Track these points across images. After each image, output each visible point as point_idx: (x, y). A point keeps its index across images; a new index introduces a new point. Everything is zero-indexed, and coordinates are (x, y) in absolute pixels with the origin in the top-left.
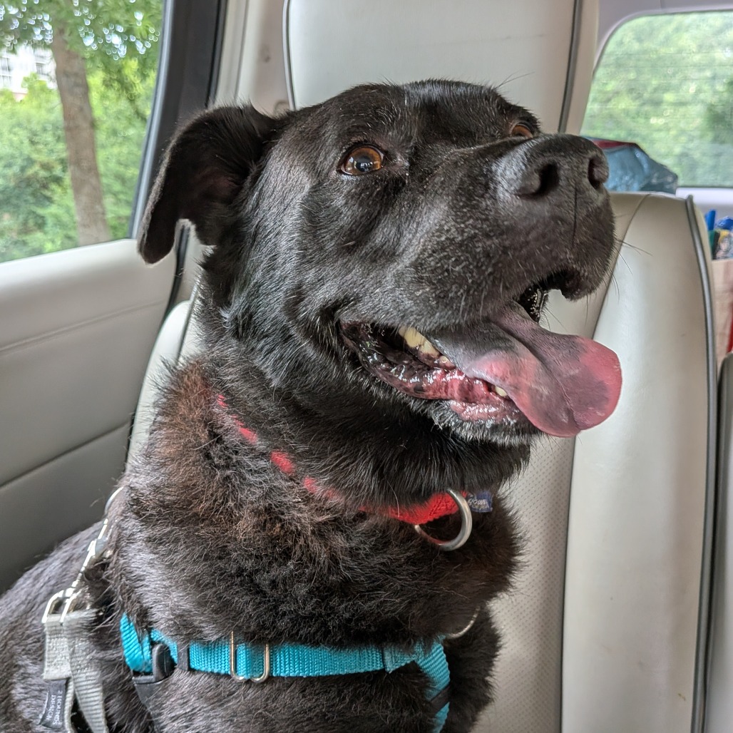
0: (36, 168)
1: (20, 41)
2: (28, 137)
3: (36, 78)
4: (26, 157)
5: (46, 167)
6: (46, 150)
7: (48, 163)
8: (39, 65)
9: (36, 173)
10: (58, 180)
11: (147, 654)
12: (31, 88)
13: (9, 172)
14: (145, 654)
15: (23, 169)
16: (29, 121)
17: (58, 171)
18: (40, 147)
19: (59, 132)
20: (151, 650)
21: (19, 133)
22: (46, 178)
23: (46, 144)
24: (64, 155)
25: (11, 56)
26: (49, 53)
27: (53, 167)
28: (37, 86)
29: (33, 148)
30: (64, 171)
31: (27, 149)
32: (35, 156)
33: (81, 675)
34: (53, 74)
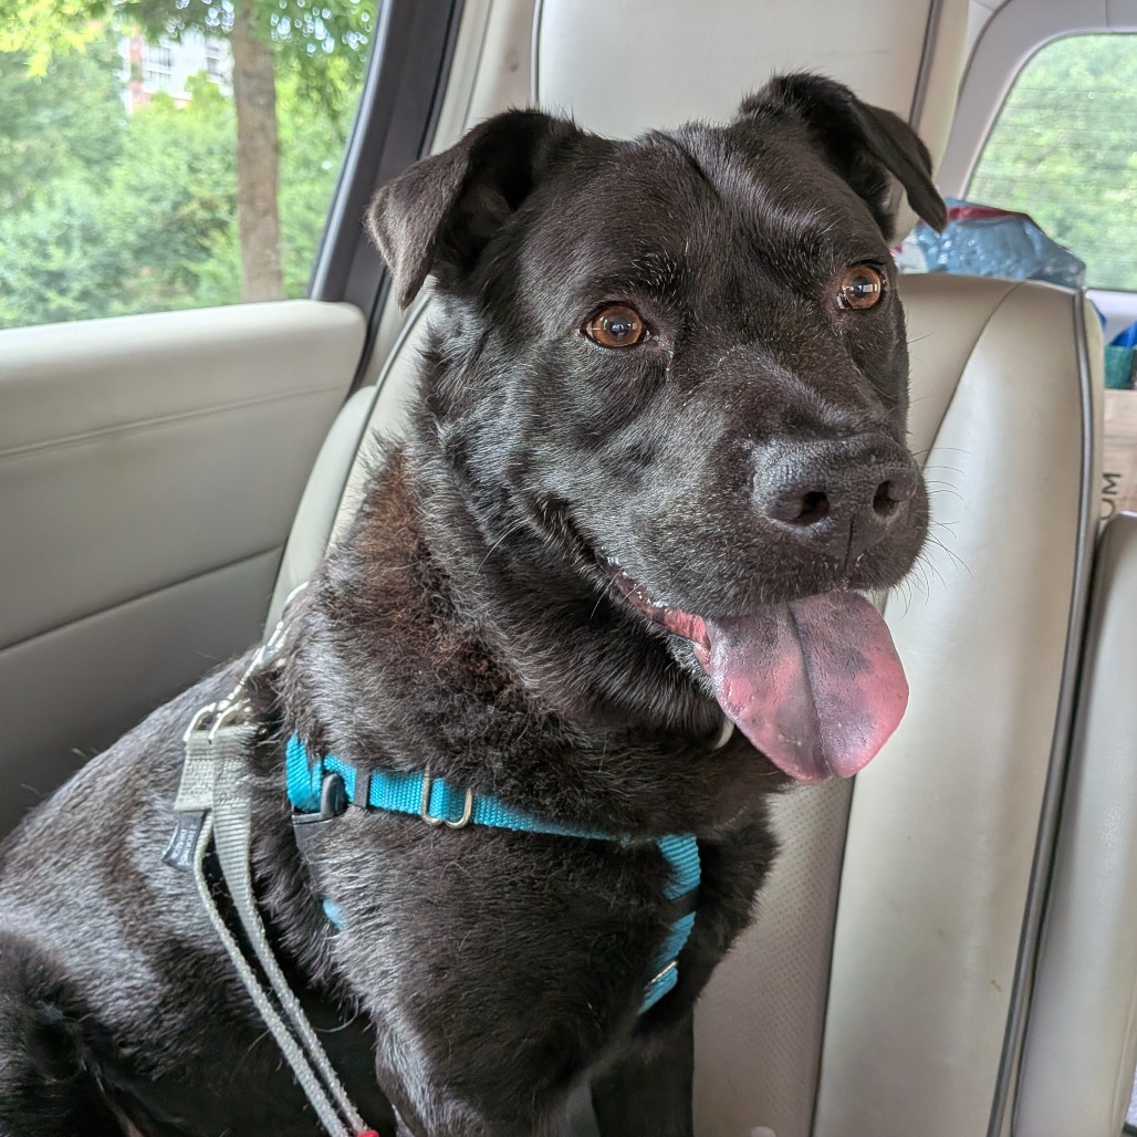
0: (194, 205)
1: (188, 24)
2: (187, 162)
3: (205, 79)
4: (181, 190)
5: (208, 205)
6: (210, 182)
7: (210, 201)
8: (212, 61)
9: (193, 213)
10: (221, 225)
11: (316, 785)
12: (197, 93)
13: (156, 209)
14: (314, 784)
15: (176, 206)
16: (190, 138)
17: (223, 213)
18: (202, 176)
19: (230, 158)
20: (322, 780)
21: (175, 154)
22: (206, 221)
23: (211, 173)
24: (234, 190)
25: (174, 46)
26: (225, 45)
27: (217, 207)
28: (206, 90)
29: (192, 178)
30: (231, 212)
31: (184, 178)
32: (193, 189)
33: (225, 807)
34: (229, 75)
